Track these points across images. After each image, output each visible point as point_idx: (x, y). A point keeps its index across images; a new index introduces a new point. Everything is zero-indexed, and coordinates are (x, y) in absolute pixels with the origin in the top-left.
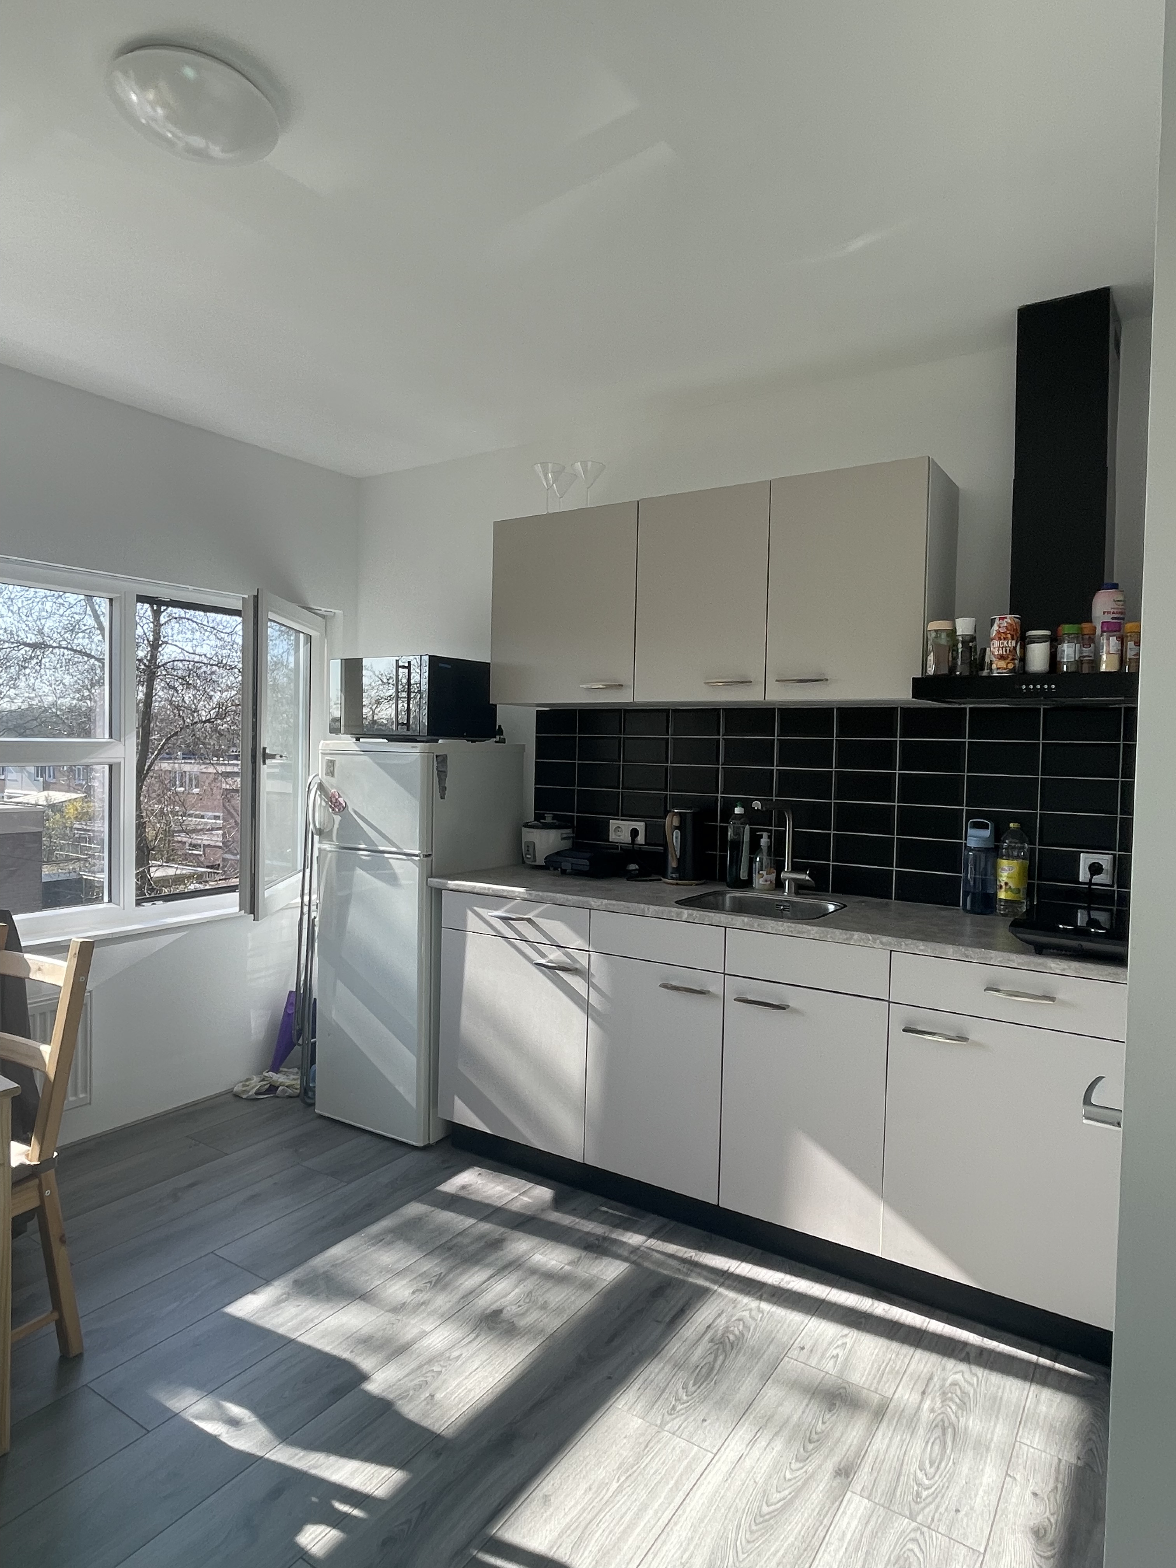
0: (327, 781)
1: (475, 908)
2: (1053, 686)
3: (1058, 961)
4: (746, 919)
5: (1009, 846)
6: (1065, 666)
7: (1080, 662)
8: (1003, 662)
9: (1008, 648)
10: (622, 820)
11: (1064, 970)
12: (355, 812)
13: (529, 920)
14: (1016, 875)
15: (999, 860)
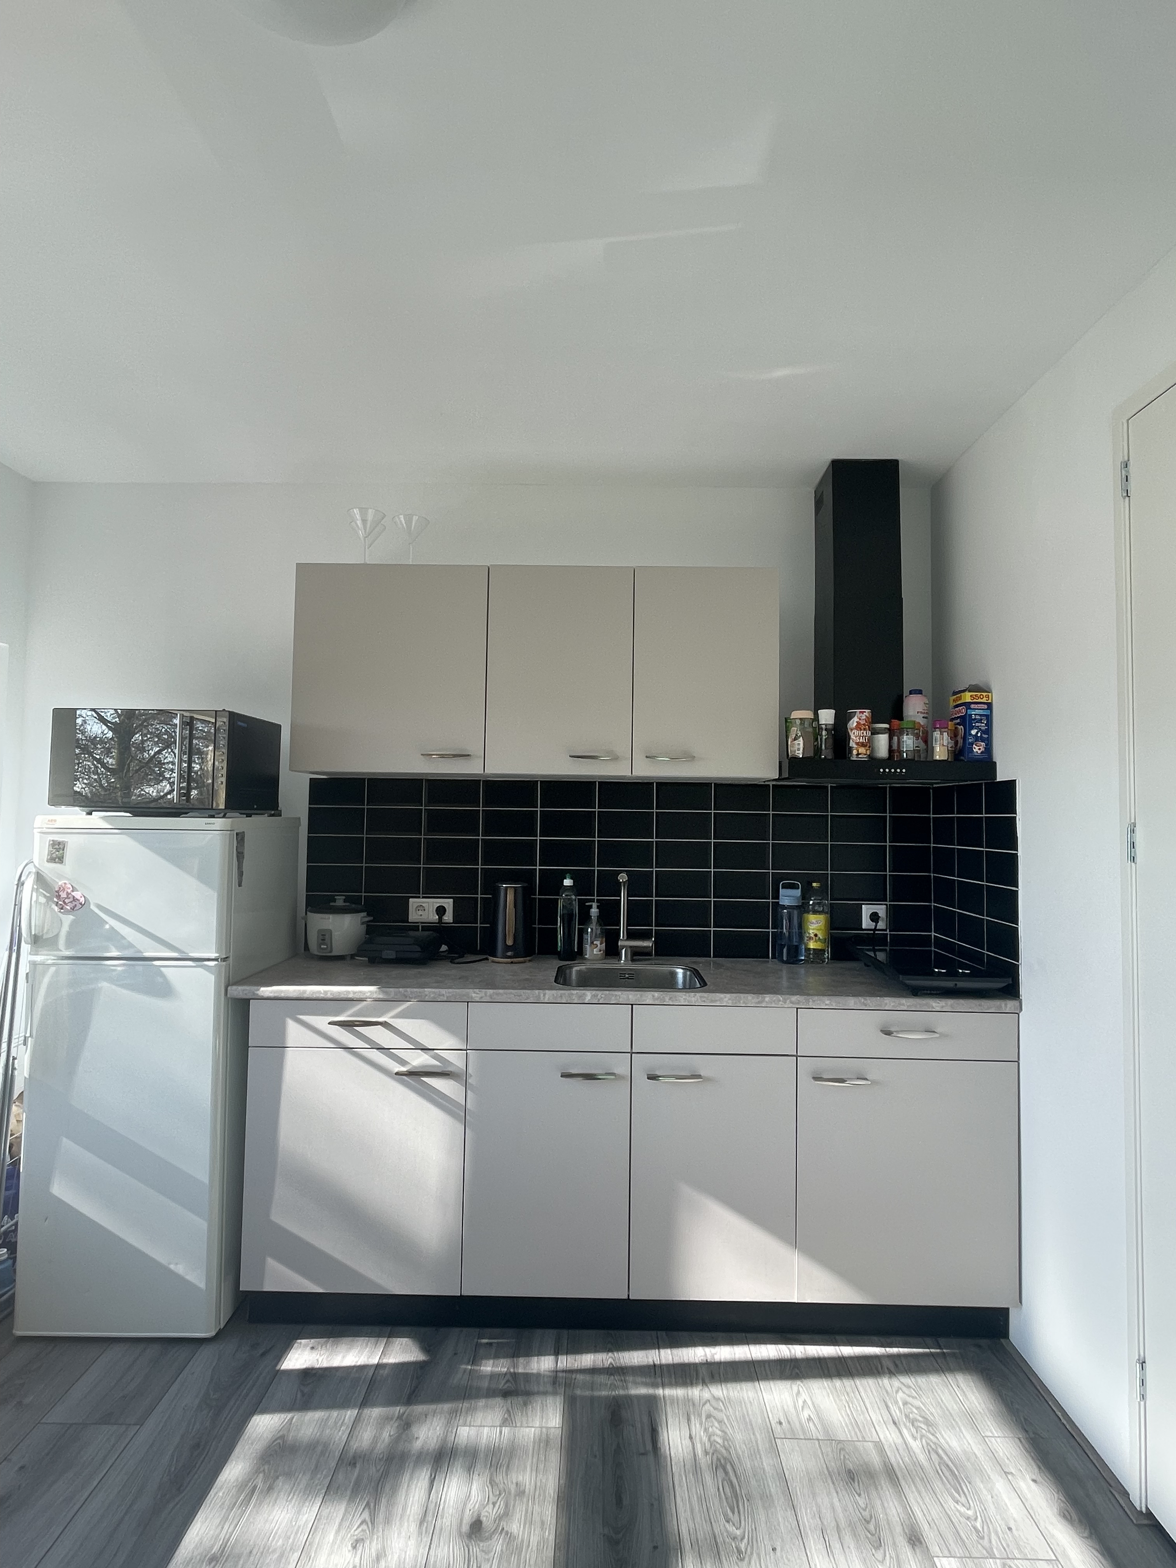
0: (50, 870)
1: (301, 1017)
2: (904, 771)
3: (938, 1000)
4: (656, 994)
5: (813, 903)
6: (905, 754)
7: (916, 751)
8: (863, 748)
9: (867, 738)
10: (423, 897)
11: (942, 1007)
12: (99, 907)
13: (385, 1025)
14: (823, 928)
15: (805, 915)
